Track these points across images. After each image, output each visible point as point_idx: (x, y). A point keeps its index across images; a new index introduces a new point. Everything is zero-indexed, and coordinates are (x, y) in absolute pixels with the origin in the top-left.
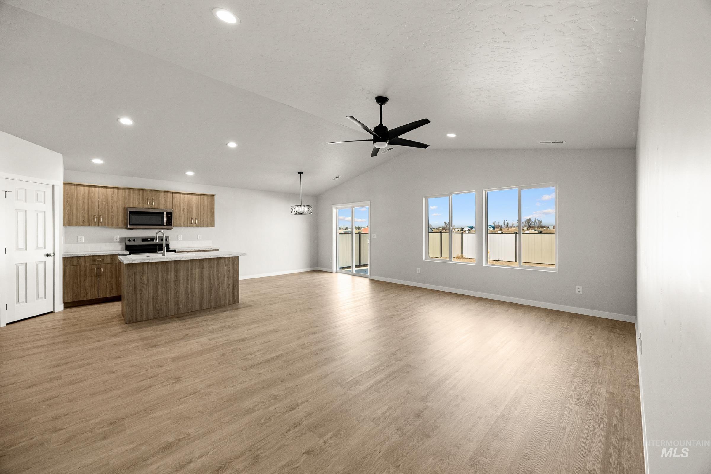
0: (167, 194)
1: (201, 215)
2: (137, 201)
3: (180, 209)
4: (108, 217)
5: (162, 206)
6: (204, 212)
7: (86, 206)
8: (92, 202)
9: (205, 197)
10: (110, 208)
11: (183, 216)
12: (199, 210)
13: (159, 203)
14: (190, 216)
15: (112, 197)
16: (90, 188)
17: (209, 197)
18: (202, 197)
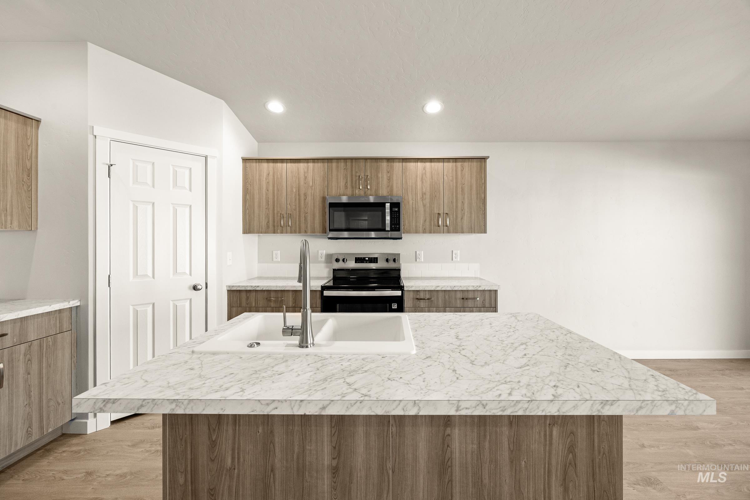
0: (392, 163)
1: (457, 207)
2: (342, 184)
3: (416, 194)
4: (300, 216)
5: (384, 192)
6: (464, 198)
7: (271, 196)
8: (278, 190)
9: (466, 164)
10: (302, 198)
11: (421, 209)
12: (453, 194)
13: (378, 183)
14: (435, 209)
15: (306, 178)
16: (276, 164)
17: (475, 164)
18: (459, 164)
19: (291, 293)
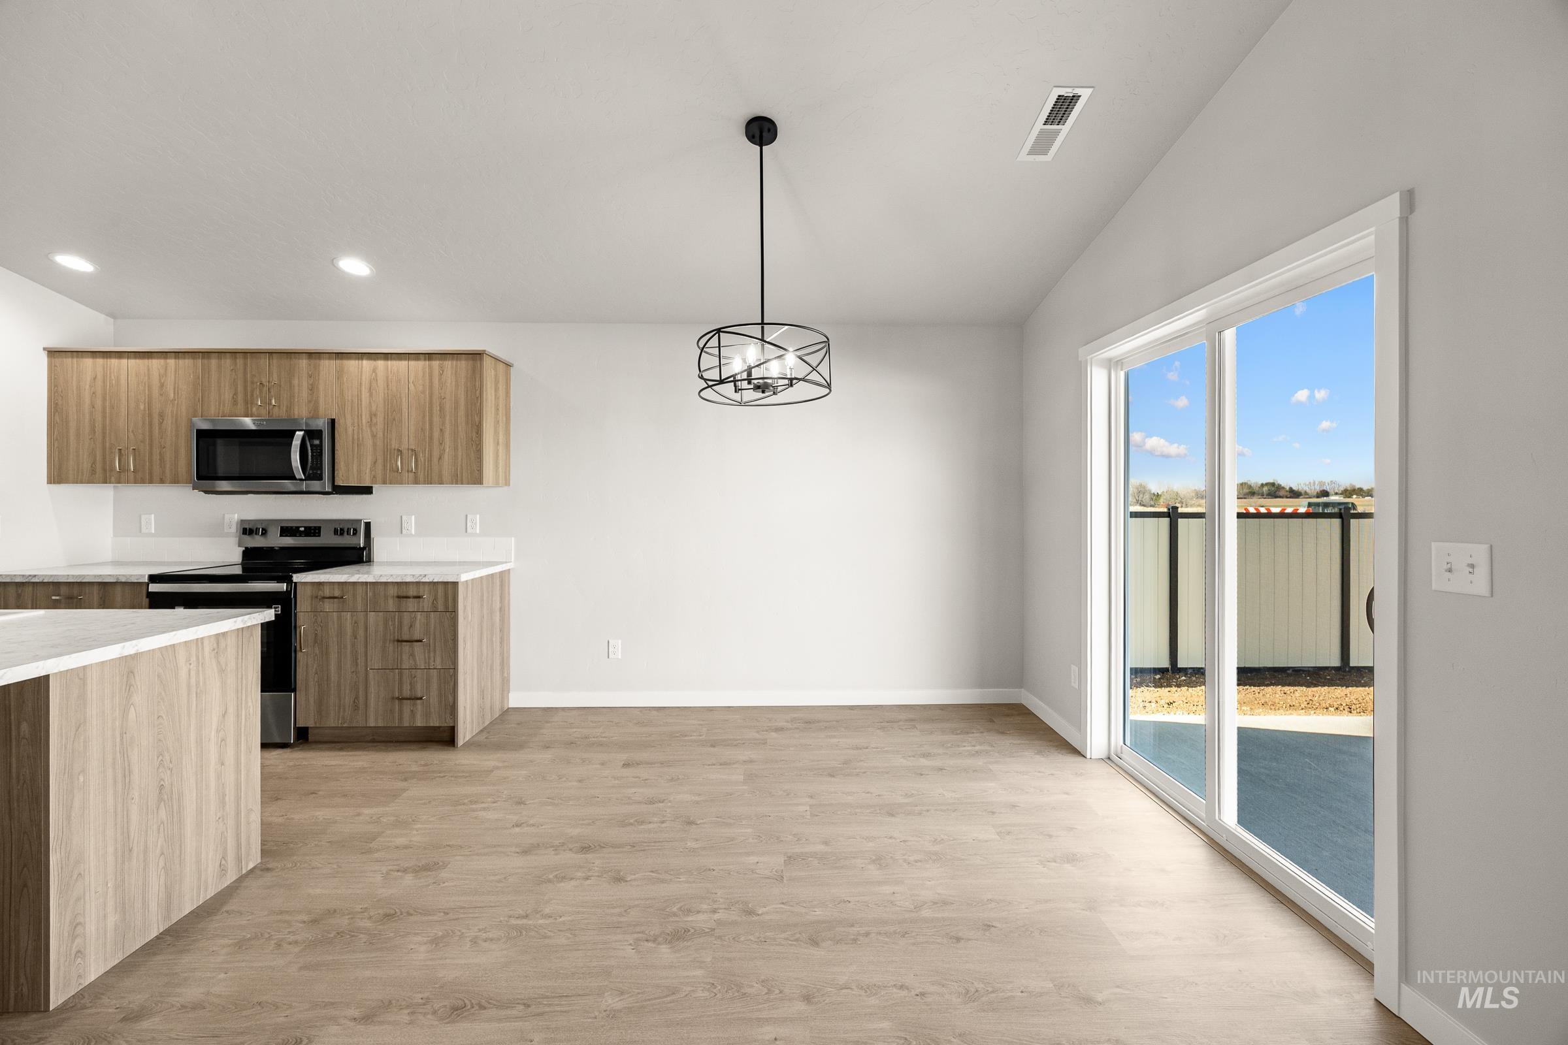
0: (318, 361)
1: (431, 438)
2: (227, 396)
3: (360, 416)
4: (151, 454)
5: (301, 411)
6: (443, 423)
7: (99, 418)
8: (112, 407)
9: (448, 364)
10: (156, 421)
11: (369, 442)
12: (424, 417)
13: (292, 397)
14: (393, 442)
15: (162, 386)
16: (108, 360)
17: (463, 364)
18: (436, 364)
19: (95, 589)
